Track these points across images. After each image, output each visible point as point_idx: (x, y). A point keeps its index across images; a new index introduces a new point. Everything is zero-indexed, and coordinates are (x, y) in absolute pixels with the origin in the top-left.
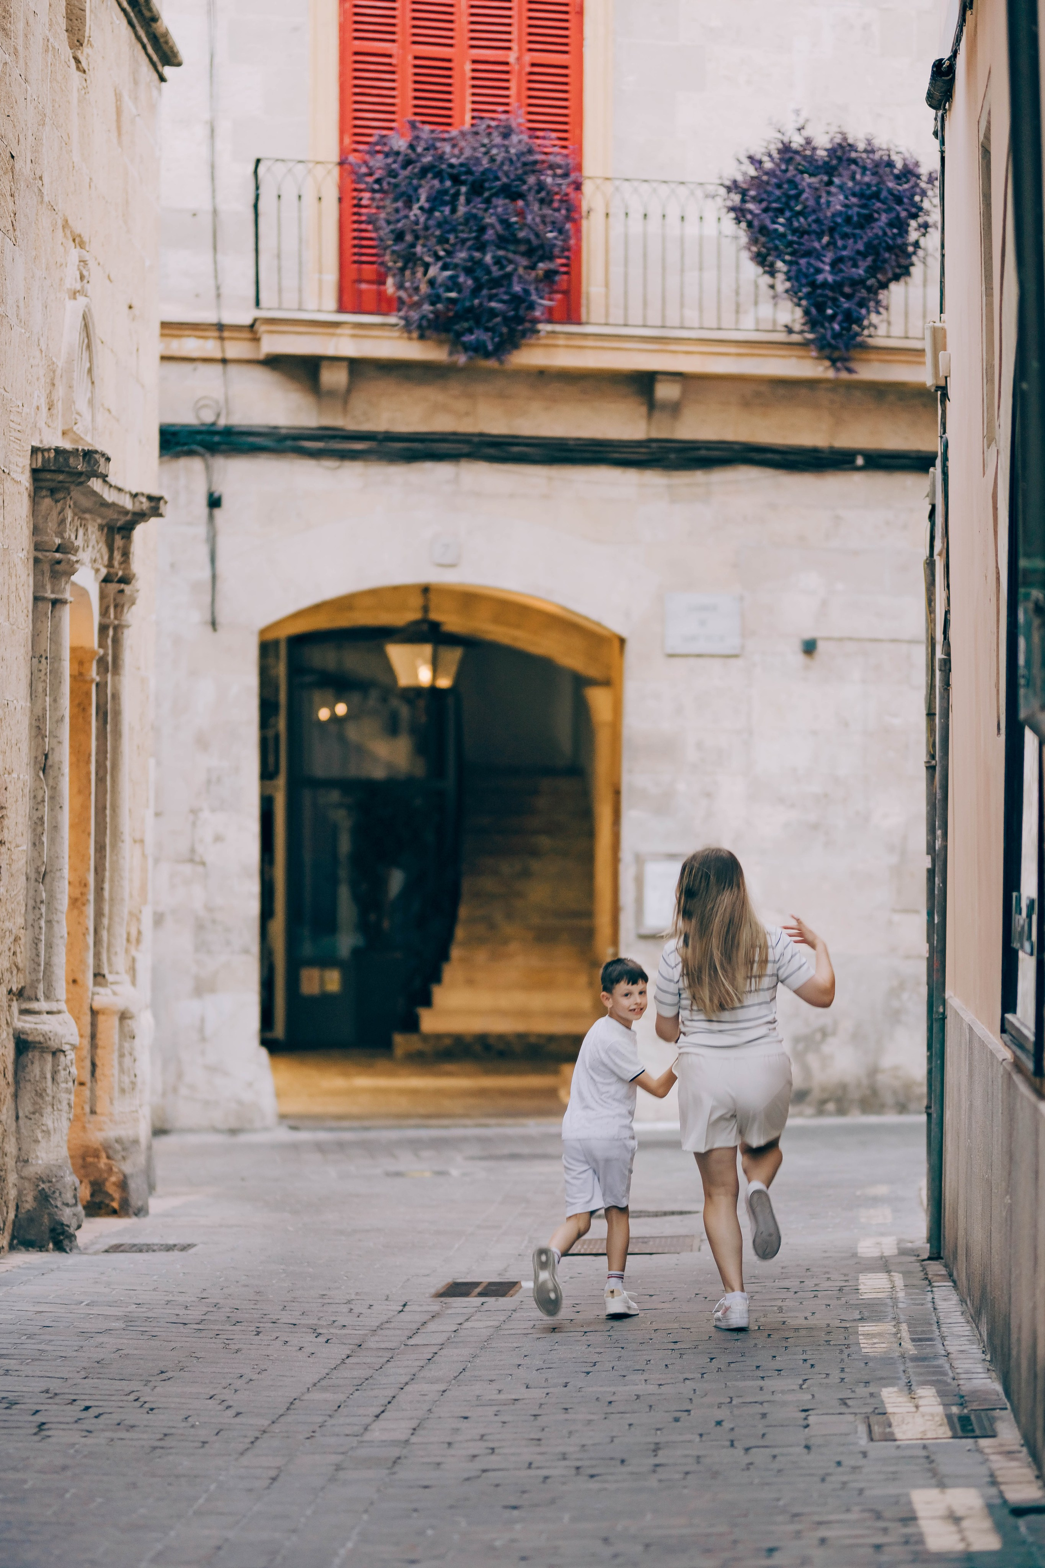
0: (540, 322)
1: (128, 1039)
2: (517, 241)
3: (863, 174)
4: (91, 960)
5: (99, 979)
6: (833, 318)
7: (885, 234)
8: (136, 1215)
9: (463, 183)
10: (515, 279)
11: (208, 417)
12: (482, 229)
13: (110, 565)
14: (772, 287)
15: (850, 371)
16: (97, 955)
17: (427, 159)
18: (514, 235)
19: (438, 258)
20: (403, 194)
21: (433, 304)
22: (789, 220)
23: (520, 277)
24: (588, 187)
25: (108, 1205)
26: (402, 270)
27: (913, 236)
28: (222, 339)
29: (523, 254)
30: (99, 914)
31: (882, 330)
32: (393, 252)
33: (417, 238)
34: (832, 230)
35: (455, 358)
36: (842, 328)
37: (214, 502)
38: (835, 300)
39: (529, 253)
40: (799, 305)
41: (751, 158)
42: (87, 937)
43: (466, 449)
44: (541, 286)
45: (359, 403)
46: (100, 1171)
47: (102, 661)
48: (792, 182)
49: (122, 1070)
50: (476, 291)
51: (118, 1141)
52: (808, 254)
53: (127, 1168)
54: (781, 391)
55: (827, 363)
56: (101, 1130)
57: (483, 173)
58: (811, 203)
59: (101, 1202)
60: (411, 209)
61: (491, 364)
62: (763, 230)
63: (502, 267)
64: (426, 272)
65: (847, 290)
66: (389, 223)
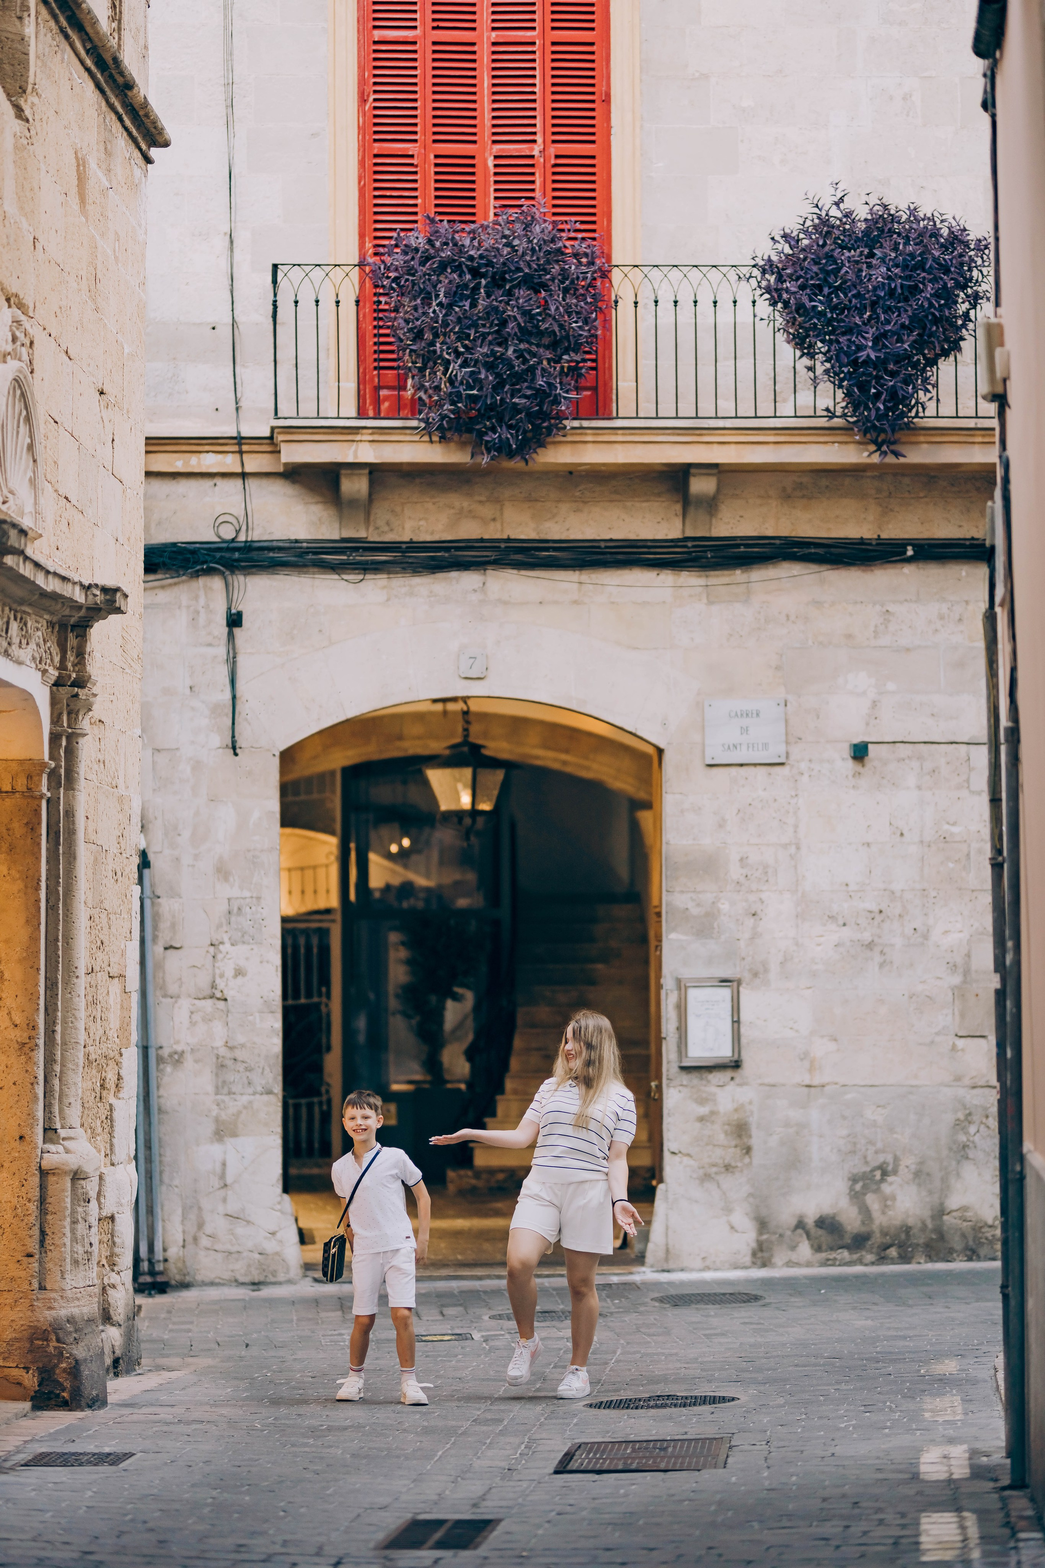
0: (567, 419)
1: (82, 1203)
2: (541, 334)
3: (906, 244)
4: (40, 1114)
5: (50, 1134)
6: (877, 397)
7: (931, 305)
8: (90, 1407)
9: (483, 276)
10: (538, 372)
11: (227, 533)
12: (504, 323)
13: (62, 667)
15: (897, 454)
16: (48, 1107)
17: (447, 253)
18: (537, 327)
19: (458, 354)
20: (421, 291)
21: (453, 403)
22: (828, 297)
23: (543, 369)
24: (616, 275)
25: (58, 1396)
26: (422, 370)
27: (962, 308)
28: (241, 452)
29: (547, 347)
30: (49, 1060)
31: (931, 410)
32: (411, 351)
33: (436, 335)
34: (874, 305)
35: (478, 459)
36: (887, 409)
37: (234, 621)
38: (878, 378)
39: (554, 345)
40: (840, 387)
41: (785, 236)
42: (36, 1086)
43: (492, 555)
44: (566, 380)
45: (381, 513)
46: (50, 1356)
47: (53, 775)
48: (830, 257)
49: (74, 1240)
50: (498, 387)
51: (71, 1320)
52: (849, 331)
53: (80, 1352)
54: (824, 482)
55: (873, 448)
56: (50, 1308)
57: (504, 264)
58: (851, 276)
59: (50, 1392)
60: (429, 305)
61: (516, 464)
62: (800, 308)
63: (525, 361)
64: (447, 369)
65: (891, 366)
66: (407, 321)
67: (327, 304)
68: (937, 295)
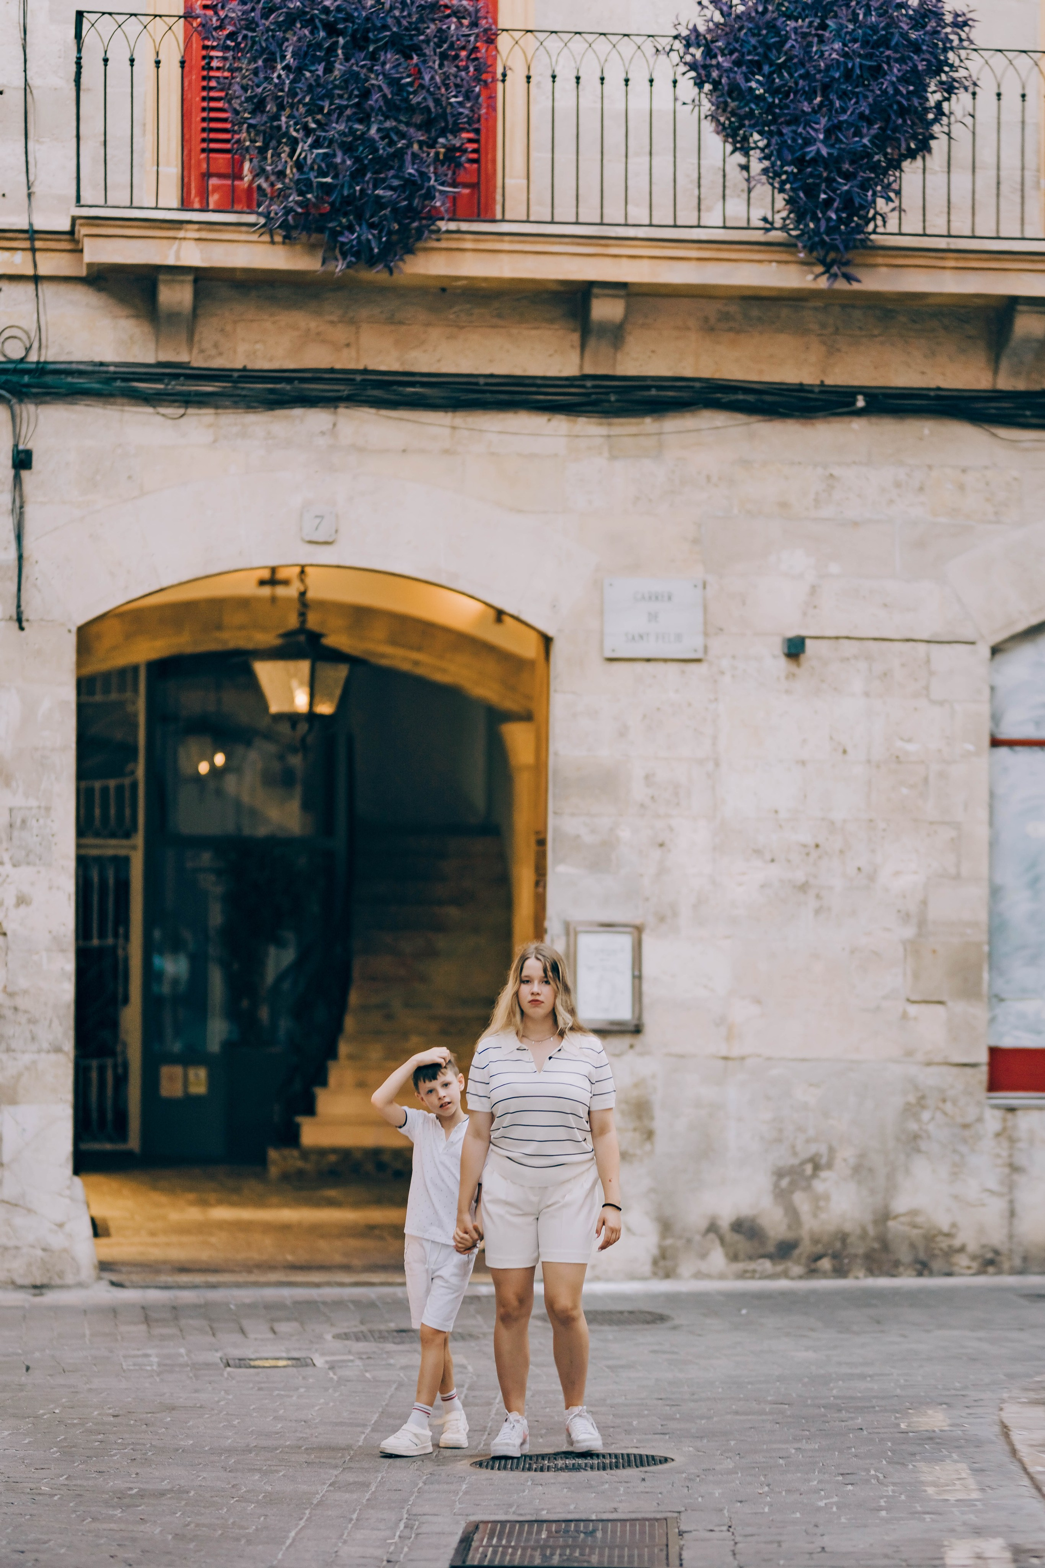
0: (442, 219)
2: (412, 109)
3: (868, 13)
6: (828, 203)
7: (897, 92)
9: (341, 33)
10: (408, 158)
11: (15, 351)
12: (366, 94)
14: (746, 168)
15: (849, 278)
18: (407, 100)
19: (308, 131)
20: (263, 51)
21: (301, 193)
22: (769, 77)
23: (415, 156)
24: (504, 42)
26: (262, 151)
27: (933, 99)
29: (419, 127)
31: (892, 225)
32: (250, 126)
33: (281, 107)
34: (826, 88)
35: (330, 266)
36: (840, 219)
37: (22, 461)
38: (830, 181)
39: (426, 125)
40: (782, 190)
43: (345, 389)
44: (442, 169)
45: (208, 331)
48: (772, 27)
50: (357, 175)
52: (794, 121)
54: (755, 312)
55: (820, 269)
57: (367, 19)
58: (798, 52)
60: (274, 69)
61: (376, 275)
62: (734, 91)
63: (391, 143)
64: (293, 151)
65: (846, 166)
66: (245, 88)
67: (144, 65)
68: (904, 79)
